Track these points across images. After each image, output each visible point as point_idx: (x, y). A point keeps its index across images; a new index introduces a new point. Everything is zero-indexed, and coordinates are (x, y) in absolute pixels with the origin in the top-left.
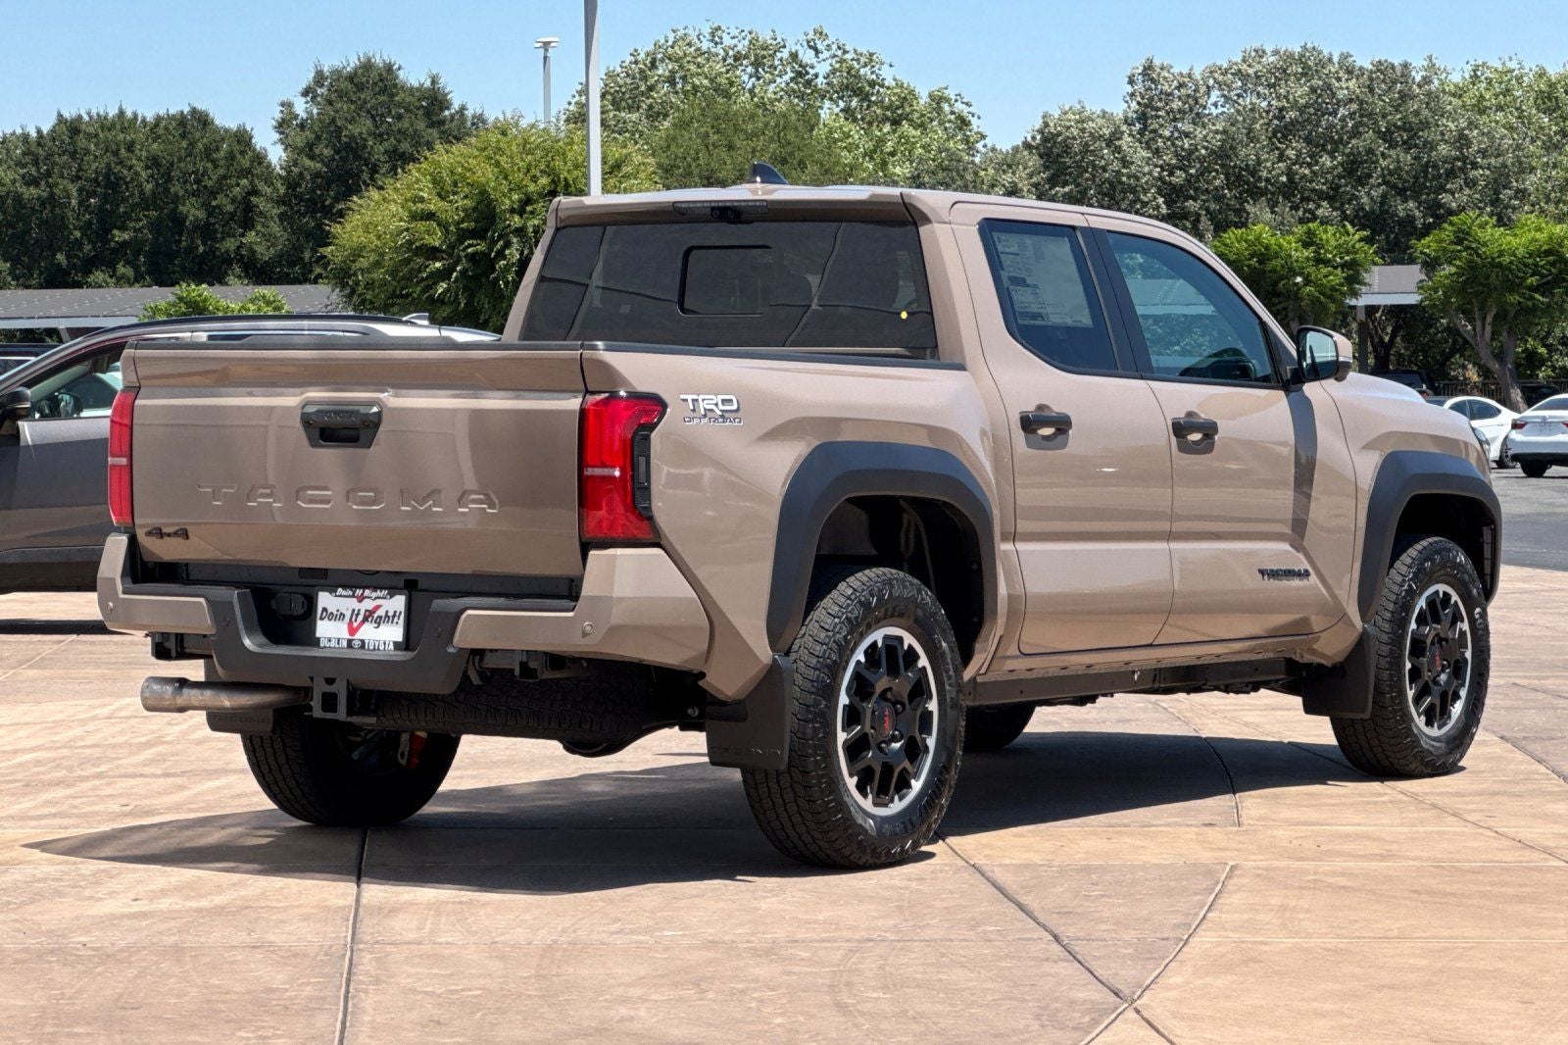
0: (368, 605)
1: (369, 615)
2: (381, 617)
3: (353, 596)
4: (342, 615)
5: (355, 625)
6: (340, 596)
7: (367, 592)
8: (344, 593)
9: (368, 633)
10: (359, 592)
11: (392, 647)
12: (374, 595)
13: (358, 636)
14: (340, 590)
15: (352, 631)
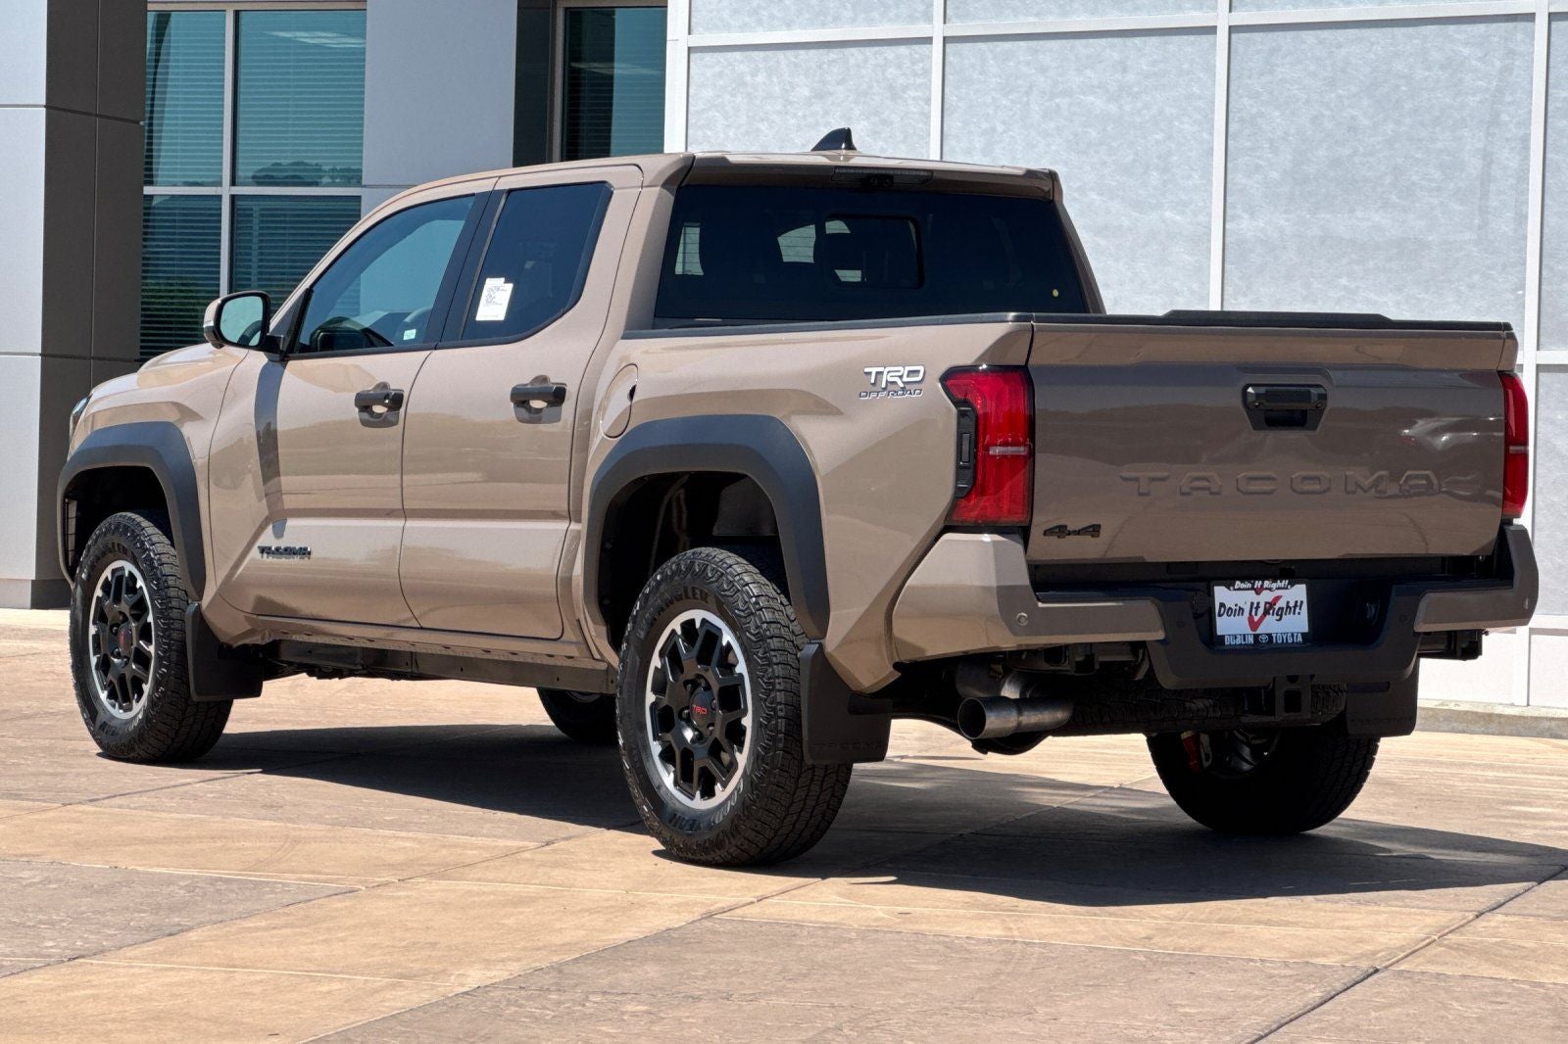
0: (1266, 597)
1: (1269, 607)
2: (1281, 609)
3: (1253, 588)
4: (1241, 610)
5: (1256, 619)
6: (1240, 589)
7: (1267, 583)
8: (1243, 586)
9: (1270, 626)
10: (1258, 584)
11: (1300, 639)
12: (1274, 586)
13: (1261, 630)
14: (1238, 582)
15: (1254, 625)
